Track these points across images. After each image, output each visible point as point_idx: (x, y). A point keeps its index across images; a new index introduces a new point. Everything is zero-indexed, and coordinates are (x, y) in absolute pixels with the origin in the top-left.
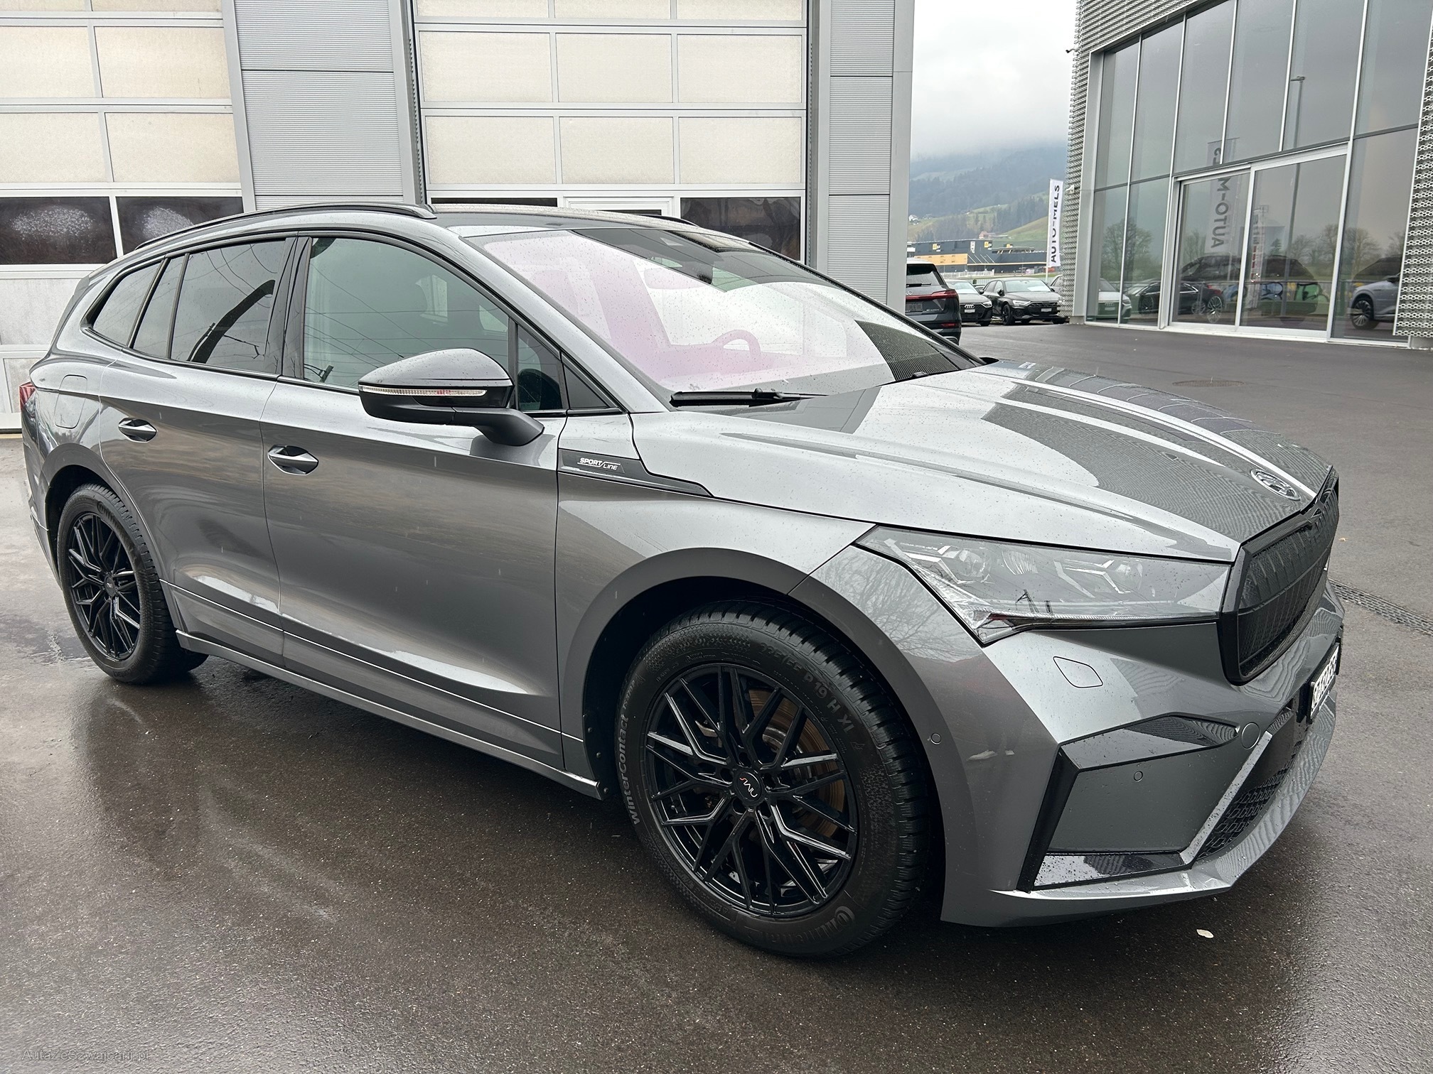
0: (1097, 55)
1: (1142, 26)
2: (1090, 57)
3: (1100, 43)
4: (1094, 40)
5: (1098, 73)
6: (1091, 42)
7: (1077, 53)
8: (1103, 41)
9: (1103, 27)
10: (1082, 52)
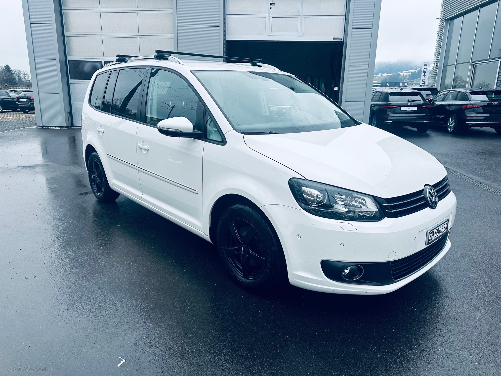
0: (447, 20)
1: (464, 11)
2: (445, 21)
3: (449, 16)
4: (447, 15)
5: (448, 27)
6: (446, 16)
7: (440, 19)
8: (450, 15)
9: (450, 11)
10: (442, 19)
